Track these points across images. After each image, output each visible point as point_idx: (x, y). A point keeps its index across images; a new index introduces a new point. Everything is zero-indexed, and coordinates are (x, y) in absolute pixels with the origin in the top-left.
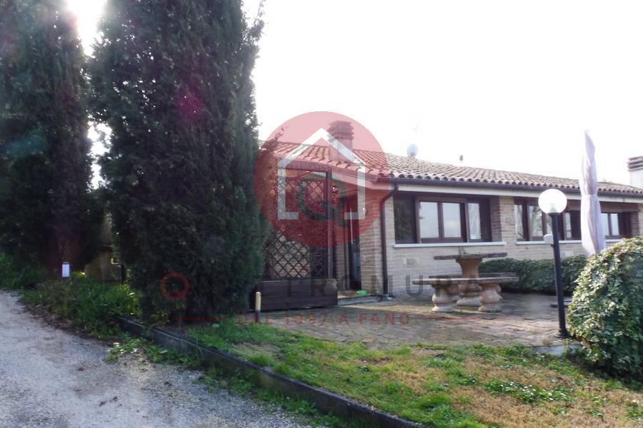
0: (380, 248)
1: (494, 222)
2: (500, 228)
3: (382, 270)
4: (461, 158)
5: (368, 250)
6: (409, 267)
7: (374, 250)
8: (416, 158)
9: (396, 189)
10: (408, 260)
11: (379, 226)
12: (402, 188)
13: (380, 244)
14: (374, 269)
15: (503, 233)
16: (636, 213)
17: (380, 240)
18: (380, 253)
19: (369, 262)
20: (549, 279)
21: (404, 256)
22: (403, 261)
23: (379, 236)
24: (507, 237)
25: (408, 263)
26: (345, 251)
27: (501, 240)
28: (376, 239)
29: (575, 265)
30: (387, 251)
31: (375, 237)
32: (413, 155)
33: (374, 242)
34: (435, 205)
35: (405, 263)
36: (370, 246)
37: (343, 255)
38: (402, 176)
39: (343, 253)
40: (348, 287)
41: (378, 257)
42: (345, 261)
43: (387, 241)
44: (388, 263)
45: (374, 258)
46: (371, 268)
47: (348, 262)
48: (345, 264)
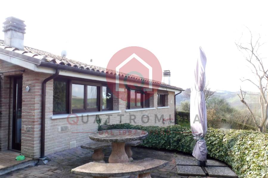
0: (40, 120)
1: (115, 99)
2: (119, 102)
3: (40, 139)
4: (91, 61)
5: (29, 121)
6: (62, 133)
7: (34, 122)
8: (66, 57)
9: (57, 73)
10: (62, 128)
11: (40, 102)
12: (62, 73)
13: (39, 116)
14: (33, 138)
15: (120, 105)
16: (167, 95)
17: (40, 114)
18: (39, 124)
19: (29, 131)
20: (156, 140)
21: (59, 125)
22: (58, 129)
23: (39, 111)
24: (121, 108)
25: (62, 130)
26: (9, 119)
27: (118, 110)
28: (37, 113)
29: (173, 133)
30: (46, 122)
31: (36, 111)
32: (64, 55)
33: (34, 116)
34: (82, 86)
35: (60, 130)
36: (30, 119)
37: (7, 122)
38: (62, 63)
39: (8, 120)
40: (11, 148)
41: (37, 128)
42: (9, 126)
43: (46, 114)
44: (46, 131)
45: (33, 128)
46: (31, 137)
47: (11, 128)
48: (9, 129)
